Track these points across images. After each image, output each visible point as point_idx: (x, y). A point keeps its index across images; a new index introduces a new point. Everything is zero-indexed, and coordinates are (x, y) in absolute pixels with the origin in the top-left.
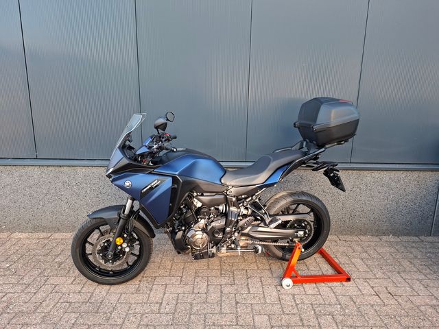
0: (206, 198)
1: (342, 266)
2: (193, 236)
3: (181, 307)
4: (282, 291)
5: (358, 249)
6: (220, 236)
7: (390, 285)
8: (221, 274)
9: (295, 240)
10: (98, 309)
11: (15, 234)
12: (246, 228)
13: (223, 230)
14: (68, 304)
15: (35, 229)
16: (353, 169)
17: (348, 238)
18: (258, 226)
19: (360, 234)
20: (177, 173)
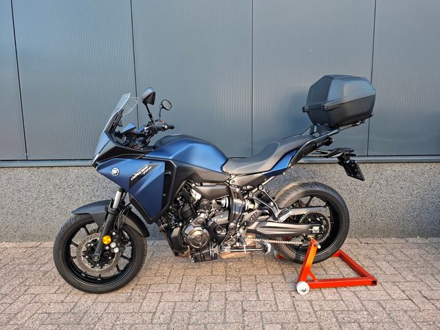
0: (205, 189)
2: (191, 233)
3: (177, 317)
4: (297, 296)
6: (223, 233)
7: (425, 288)
8: (226, 280)
9: (309, 236)
10: (80, 321)
11: (1, 244)
12: (253, 223)
13: (226, 226)
14: (46, 315)
15: (24, 238)
16: (371, 162)
17: (370, 240)
18: (266, 221)
19: (383, 237)
20: (171, 158)
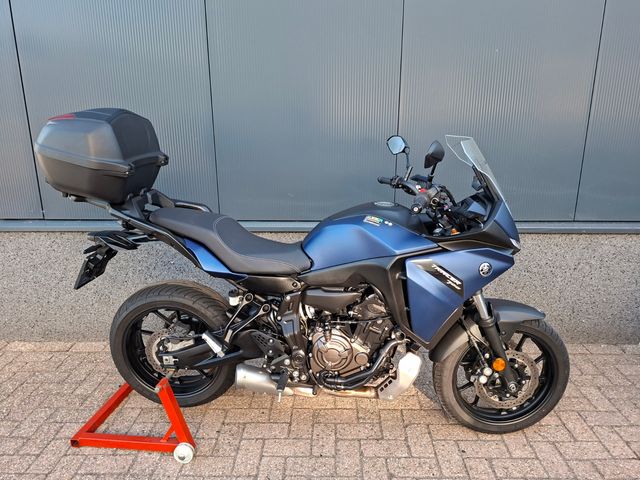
5: (588, 368)
11: (12, 345)
16: (579, 233)
19: (588, 342)
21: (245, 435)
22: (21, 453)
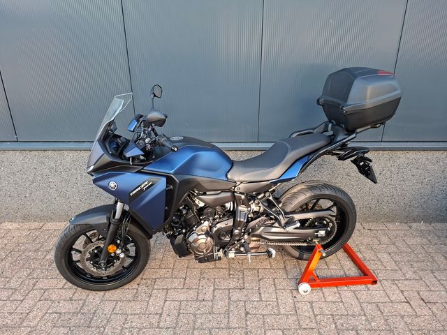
0: (209, 198)
1: (366, 263)
2: (195, 241)
3: (183, 319)
4: (298, 297)
5: (385, 239)
6: (227, 239)
7: (423, 288)
8: (230, 275)
9: (314, 240)
10: (90, 322)
11: (4, 224)
12: (259, 229)
13: (230, 232)
14: (57, 316)
15: (26, 218)
16: (384, 149)
17: (373, 226)
18: (271, 226)
19: (387, 222)
20: (172, 172)
21: (156, 287)
22: (11, 299)
